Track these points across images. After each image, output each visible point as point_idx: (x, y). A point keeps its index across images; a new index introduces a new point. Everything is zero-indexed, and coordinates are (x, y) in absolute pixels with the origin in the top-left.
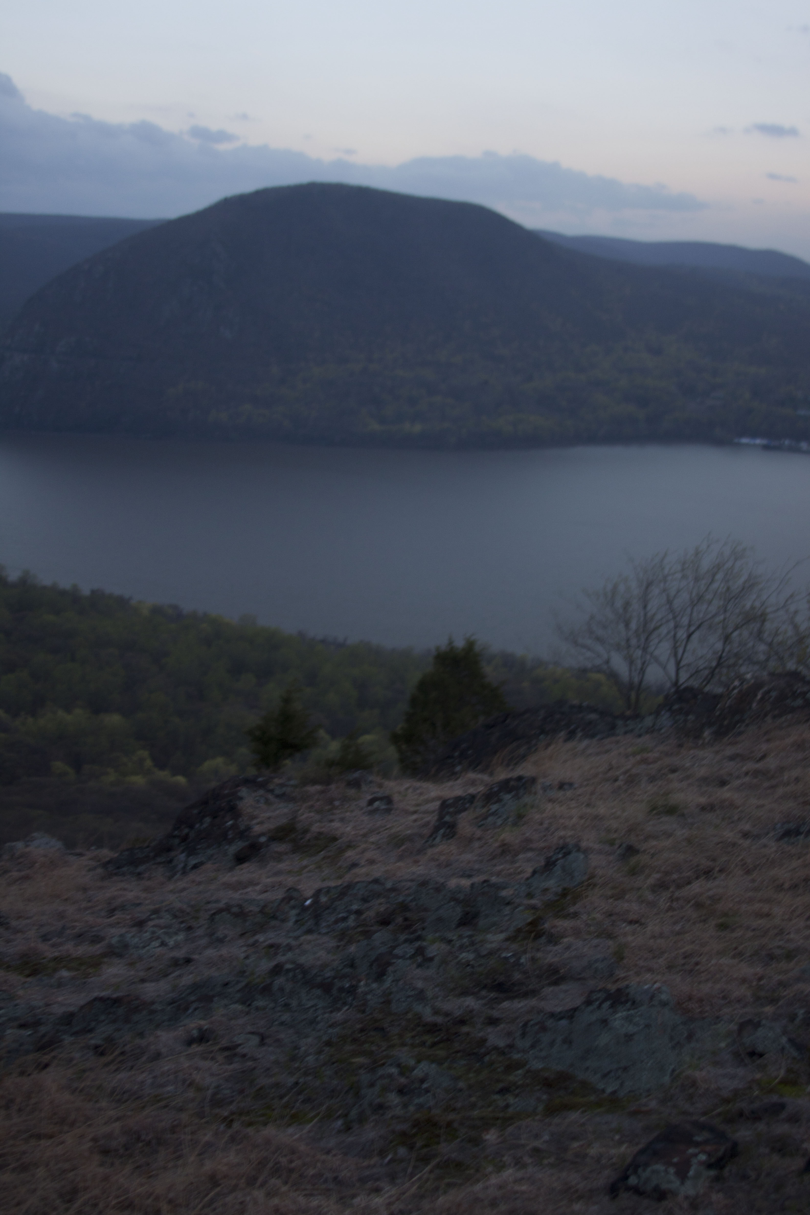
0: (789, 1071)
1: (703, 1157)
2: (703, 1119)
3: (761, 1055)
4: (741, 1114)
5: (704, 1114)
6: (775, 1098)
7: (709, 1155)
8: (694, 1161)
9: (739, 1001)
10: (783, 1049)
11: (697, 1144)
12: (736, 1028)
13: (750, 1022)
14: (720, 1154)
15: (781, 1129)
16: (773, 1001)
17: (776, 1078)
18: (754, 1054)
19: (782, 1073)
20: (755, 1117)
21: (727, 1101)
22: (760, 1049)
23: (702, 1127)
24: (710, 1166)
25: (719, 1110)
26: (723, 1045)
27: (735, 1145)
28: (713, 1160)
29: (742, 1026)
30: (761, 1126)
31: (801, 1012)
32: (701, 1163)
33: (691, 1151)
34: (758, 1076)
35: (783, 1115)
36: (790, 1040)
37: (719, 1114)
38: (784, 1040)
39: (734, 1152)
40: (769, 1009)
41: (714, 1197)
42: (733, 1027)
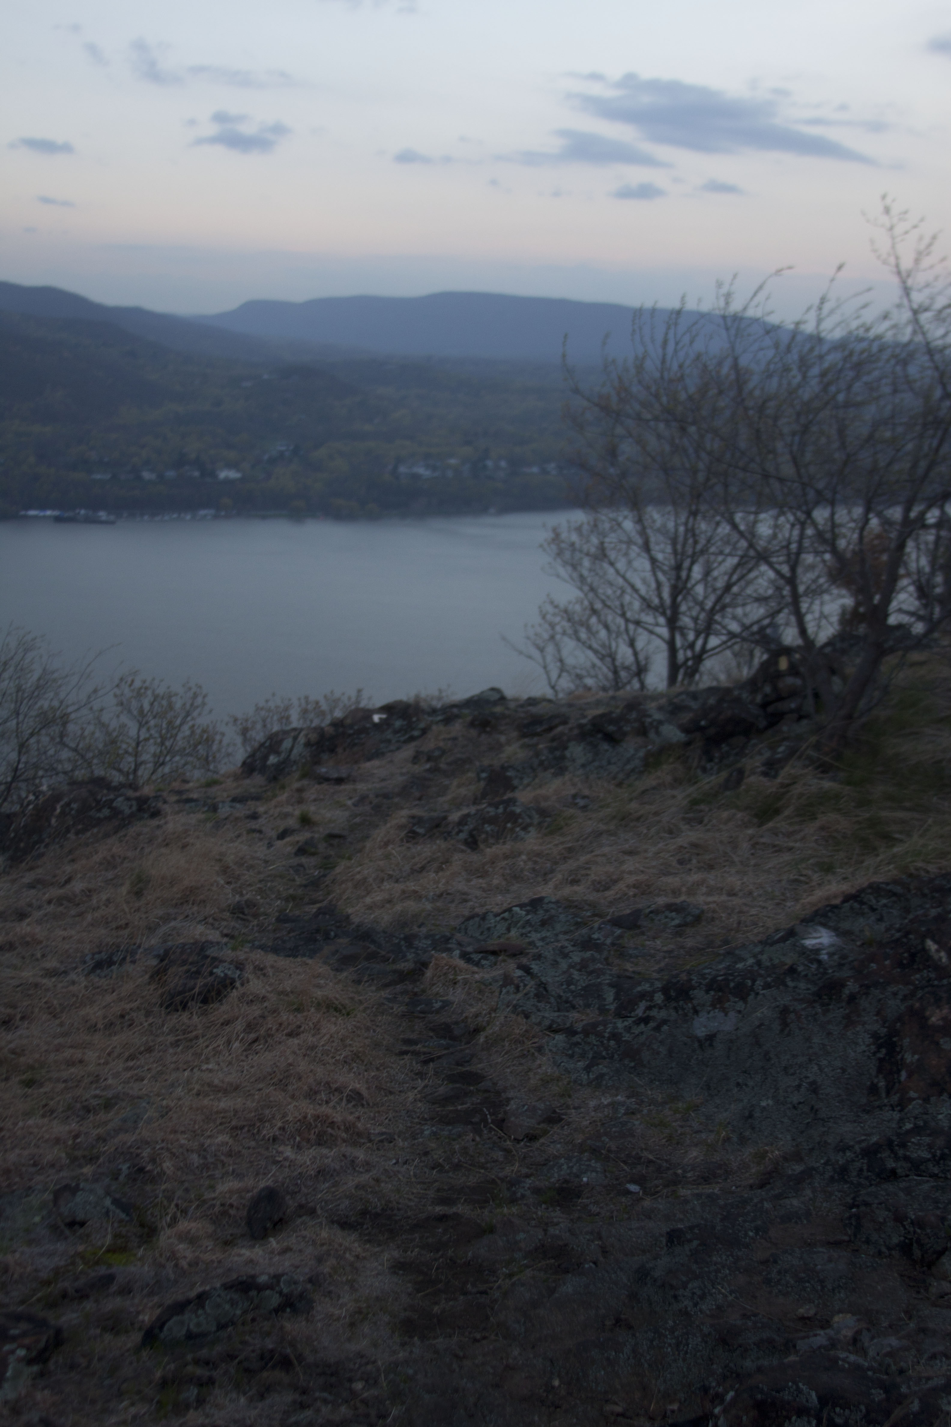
0: (116, 1236)
1: (21, 1353)
2: (20, 1309)
3: (82, 1224)
4: (64, 1295)
5: (22, 1302)
6: (103, 1270)
7: (28, 1348)
8: (11, 1359)
9: (53, 1166)
10: (107, 1213)
11: (14, 1339)
12: (51, 1197)
13: (67, 1187)
14: (42, 1344)
15: (111, 1304)
16: (92, 1159)
17: (103, 1246)
18: (75, 1224)
19: (109, 1240)
20: (82, 1295)
21: (48, 1283)
22: (80, 1216)
23: (18, 1318)
24: (30, 1362)
25: (39, 1295)
26: (37, 1219)
27: (58, 1332)
28: (34, 1354)
29: (57, 1195)
30: (89, 1306)
31: (124, 1167)
32: (20, 1360)
33: (7, 1348)
34: (81, 1248)
35: (114, 1288)
36: (115, 1202)
37: (39, 1300)
38: (108, 1202)
39: (58, 1340)
40: (87, 1170)
41: (39, 1396)
42: (48, 1196)
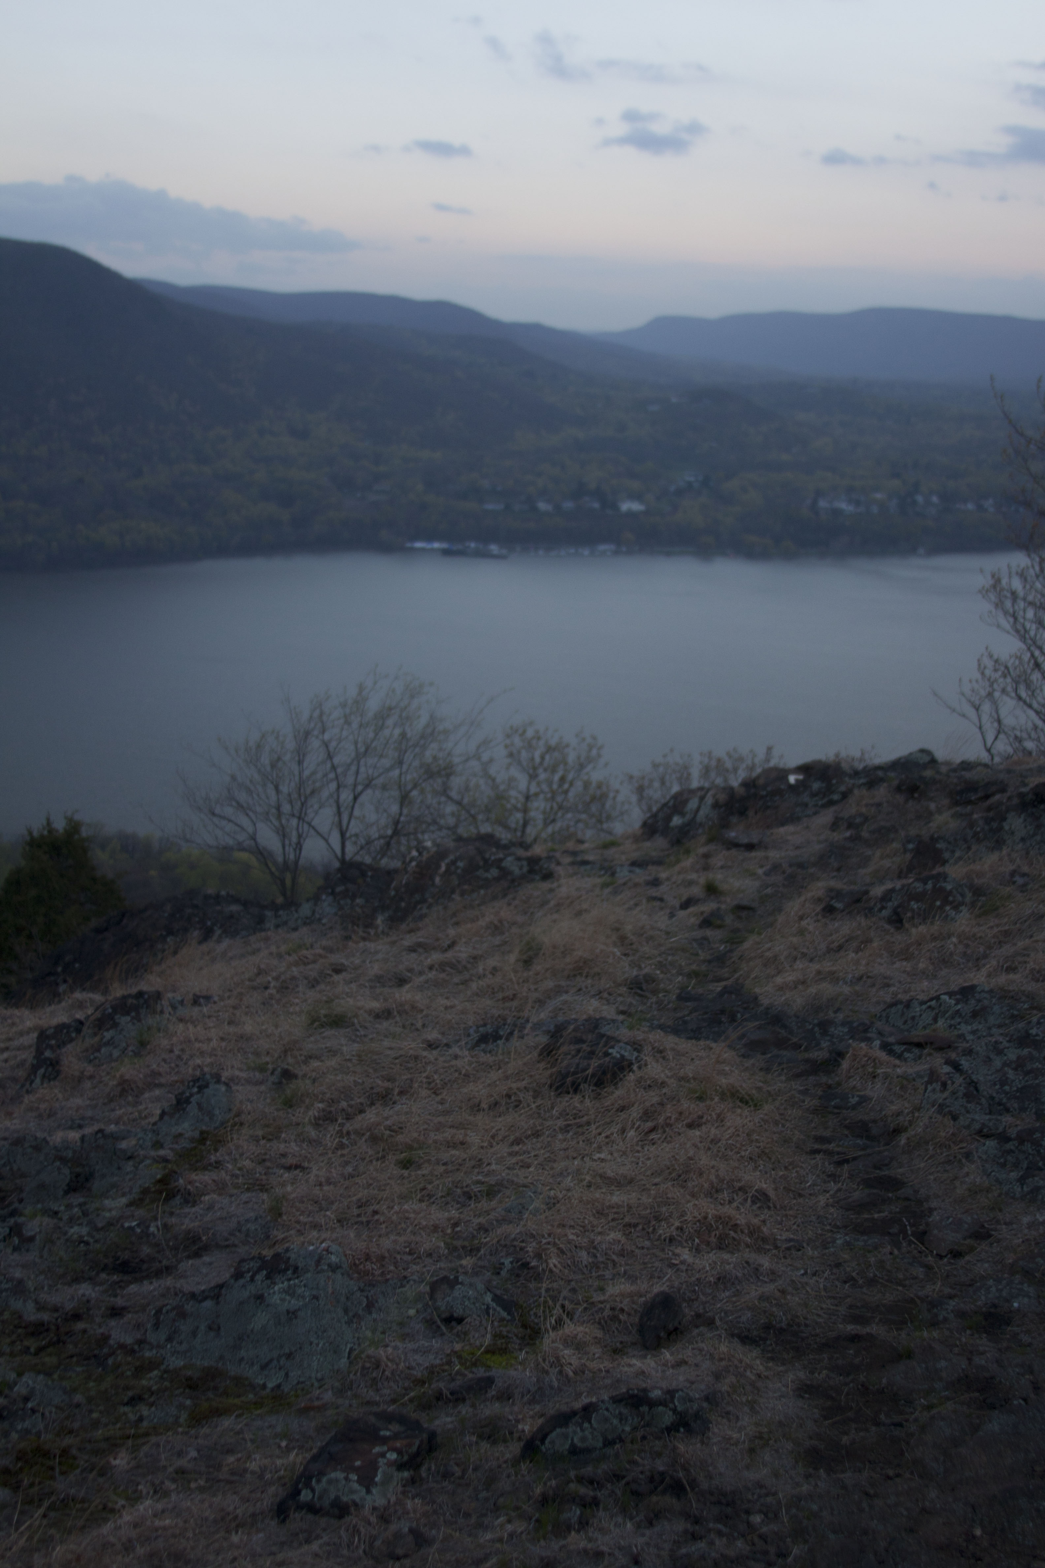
0: (496, 1336)
1: (392, 1456)
2: (391, 1408)
3: (460, 1321)
4: (439, 1396)
5: (394, 1401)
6: (481, 1372)
7: (400, 1452)
8: (382, 1461)
9: (430, 1255)
10: (488, 1308)
11: (384, 1440)
12: (428, 1289)
13: (445, 1279)
14: (414, 1449)
15: (490, 1409)
16: (472, 1251)
17: (482, 1346)
18: (452, 1320)
19: (488, 1338)
20: (457, 1398)
21: (422, 1382)
22: (458, 1312)
23: (388, 1418)
24: (401, 1466)
25: (412, 1394)
26: (412, 1312)
27: (432, 1435)
28: (406, 1458)
29: (434, 1287)
30: (465, 1410)
31: (507, 1262)
32: (390, 1464)
33: (377, 1450)
34: (458, 1347)
35: (492, 1392)
36: (497, 1299)
37: (411, 1400)
38: (488, 1298)
39: (431, 1445)
40: (467, 1262)
41: (409, 1504)
42: (424, 1288)
